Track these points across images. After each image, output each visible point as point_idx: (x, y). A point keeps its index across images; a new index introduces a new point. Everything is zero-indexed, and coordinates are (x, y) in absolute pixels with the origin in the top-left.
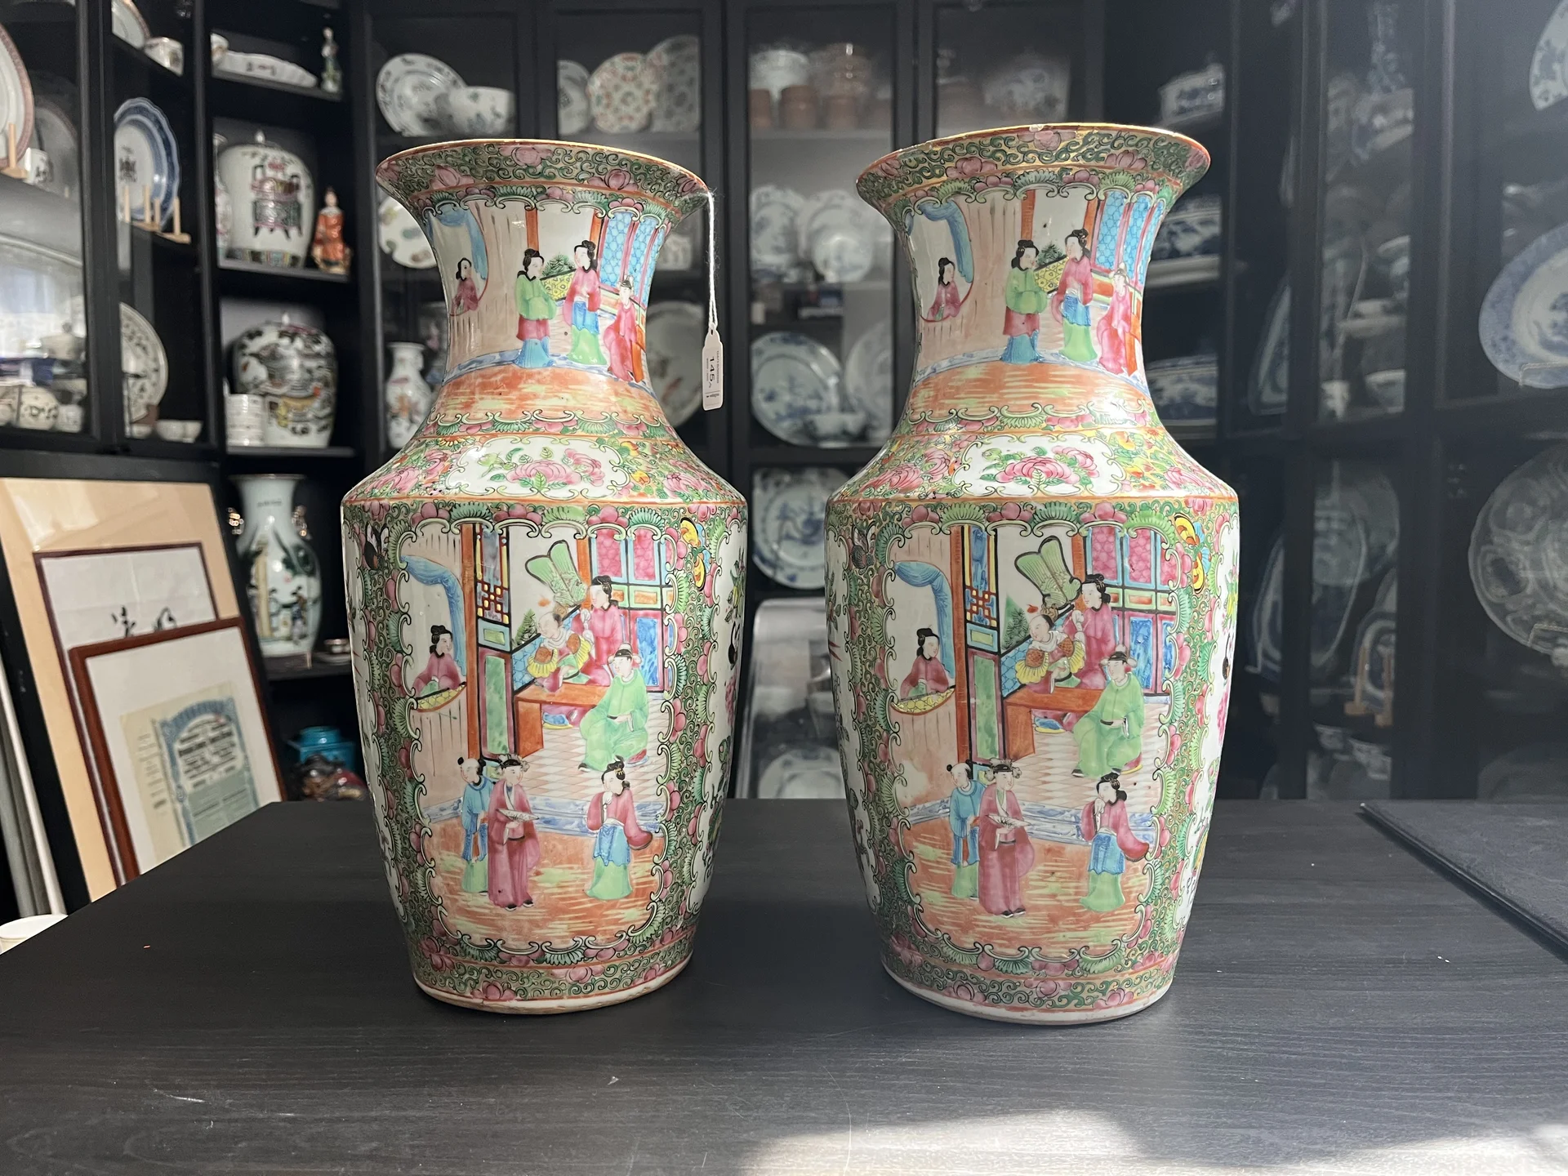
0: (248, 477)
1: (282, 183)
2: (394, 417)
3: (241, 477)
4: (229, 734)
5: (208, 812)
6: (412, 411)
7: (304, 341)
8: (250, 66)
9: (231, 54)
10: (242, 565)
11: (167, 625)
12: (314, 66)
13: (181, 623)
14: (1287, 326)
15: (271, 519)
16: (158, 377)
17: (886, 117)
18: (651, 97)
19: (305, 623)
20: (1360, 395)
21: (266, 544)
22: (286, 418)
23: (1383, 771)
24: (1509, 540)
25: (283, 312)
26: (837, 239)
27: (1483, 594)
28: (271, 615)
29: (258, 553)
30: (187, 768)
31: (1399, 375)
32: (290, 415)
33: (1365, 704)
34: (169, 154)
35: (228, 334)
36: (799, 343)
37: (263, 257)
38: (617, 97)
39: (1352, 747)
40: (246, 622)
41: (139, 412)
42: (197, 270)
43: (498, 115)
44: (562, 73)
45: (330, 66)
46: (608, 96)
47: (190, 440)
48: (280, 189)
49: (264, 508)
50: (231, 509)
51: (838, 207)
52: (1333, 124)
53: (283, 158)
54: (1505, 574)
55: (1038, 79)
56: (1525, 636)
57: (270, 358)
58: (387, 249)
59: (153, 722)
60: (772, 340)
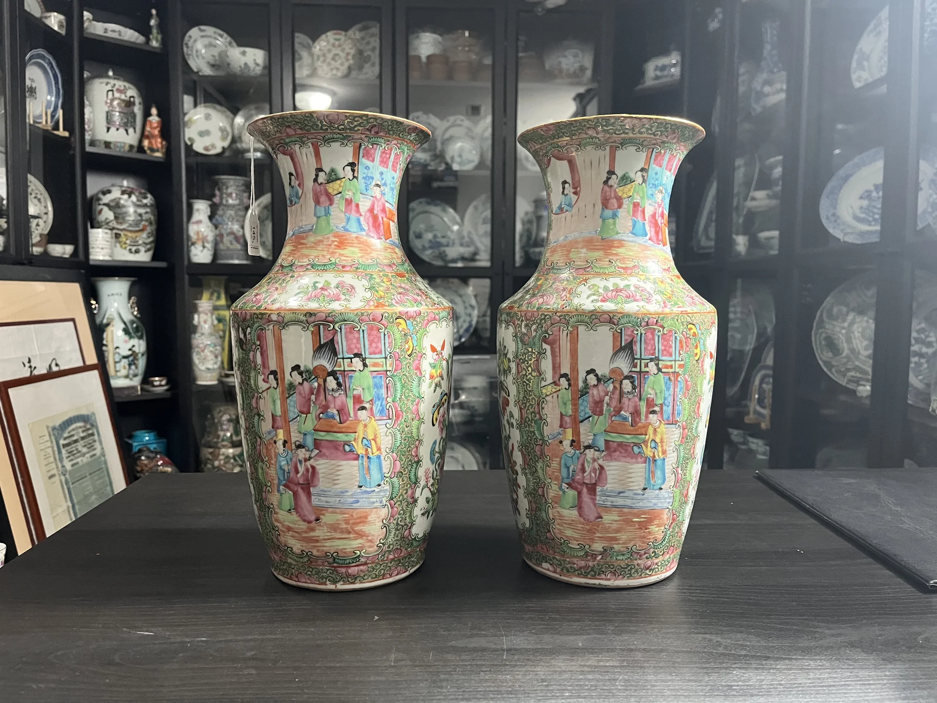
0: (102, 278)
1: (123, 101)
2: (193, 244)
3: (98, 279)
4: (93, 434)
5: (80, 482)
6: (204, 240)
7: (137, 196)
8: (106, 31)
9: (94, 23)
10: (98, 331)
11: (55, 369)
12: (145, 31)
13: (63, 367)
14: (715, 202)
15: (116, 305)
16: (47, 218)
17: (488, 74)
18: (350, 57)
19: (137, 368)
20: (754, 243)
21: (112, 319)
22: (125, 243)
23: (764, 454)
24: (834, 326)
25: (124, 179)
26: (459, 145)
27: (819, 355)
28: (116, 362)
29: (108, 325)
30: (68, 455)
31: (775, 233)
32: (128, 242)
33: (756, 416)
34: (57, 83)
35: (91, 191)
36: (436, 205)
37: (112, 146)
38: (329, 56)
39: (748, 441)
40: (102, 367)
41: (35, 239)
42: (71, 152)
43: (258, 65)
44: (297, 40)
45: (155, 31)
46: (324, 55)
47: (67, 256)
48: (123, 105)
49: (112, 297)
50: (92, 299)
51: (460, 125)
52: (742, 89)
53: (125, 86)
54: (832, 345)
55: (576, 56)
56: (842, 379)
57: (115, 206)
58: (189, 143)
59: (48, 427)
60: (421, 203)
